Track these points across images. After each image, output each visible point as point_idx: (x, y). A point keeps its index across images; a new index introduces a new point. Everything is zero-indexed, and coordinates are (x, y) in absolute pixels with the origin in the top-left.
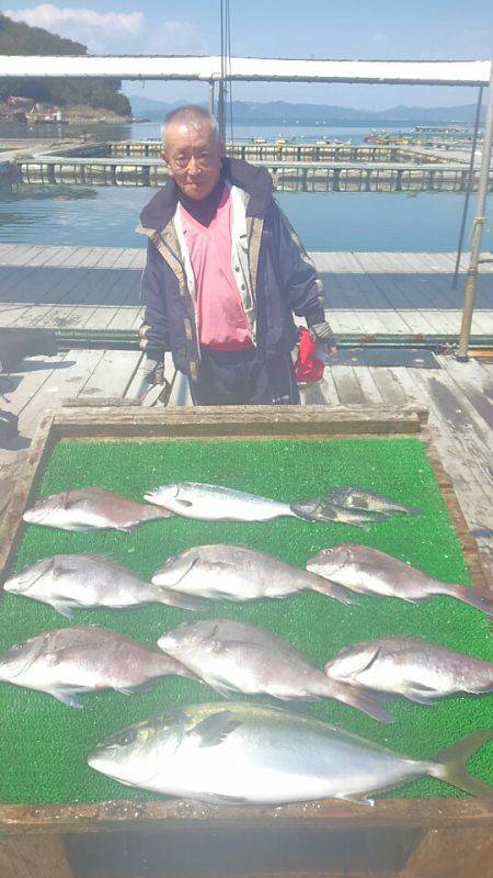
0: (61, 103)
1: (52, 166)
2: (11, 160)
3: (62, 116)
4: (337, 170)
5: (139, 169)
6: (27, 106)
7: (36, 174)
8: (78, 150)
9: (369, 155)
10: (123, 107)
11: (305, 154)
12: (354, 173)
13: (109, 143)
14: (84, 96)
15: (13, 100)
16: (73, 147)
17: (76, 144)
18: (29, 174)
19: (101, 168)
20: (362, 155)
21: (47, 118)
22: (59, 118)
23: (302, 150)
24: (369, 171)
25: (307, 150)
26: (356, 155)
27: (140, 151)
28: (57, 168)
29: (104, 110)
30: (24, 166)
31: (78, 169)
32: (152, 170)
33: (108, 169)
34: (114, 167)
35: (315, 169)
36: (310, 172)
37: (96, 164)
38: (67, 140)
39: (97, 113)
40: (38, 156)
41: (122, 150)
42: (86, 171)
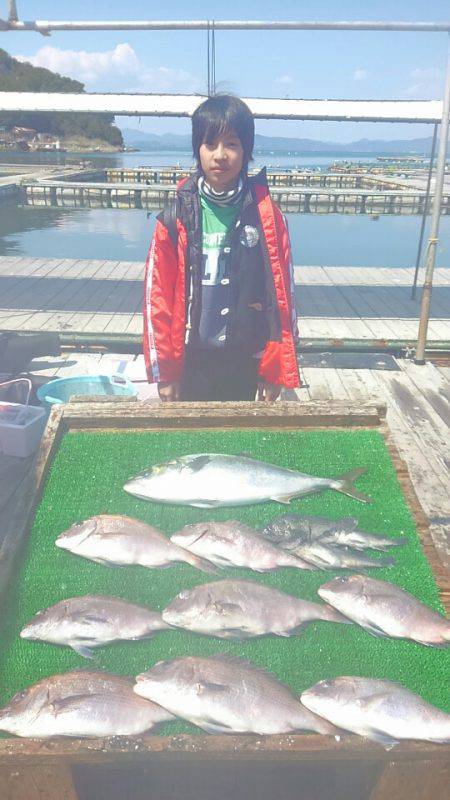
0: (61, 134)
1: (53, 189)
2: (18, 183)
3: (61, 145)
4: (308, 196)
5: (132, 193)
6: (29, 136)
7: (40, 196)
8: (77, 175)
9: (337, 182)
10: (116, 138)
11: (279, 181)
12: (323, 198)
13: (105, 169)
14: (82, 128)
15: (17, 130)
16: (72, 172)
17: (76, 170)
18: (33, 196)
19: (98, 191)
20: (330, 182)
21: (47, 146)
22: (58, 147)
23: (277, 178)
24: (337, 196)
25: (282, 178)
26: (325, 182)
27: (134, 177)
28: (58, 191)
29: (99, 140)
30: (29, 189)
31: (77, 192)
32: (143, 194)
33: (104, 192)
34: (109, 190)
35: (288, 194)
36: (284, 197)
37: (94, 188)
38: (67, 166)
39: (92, 143)
40: (41, 179)
41: (117, 176)
42: (84, 194)
